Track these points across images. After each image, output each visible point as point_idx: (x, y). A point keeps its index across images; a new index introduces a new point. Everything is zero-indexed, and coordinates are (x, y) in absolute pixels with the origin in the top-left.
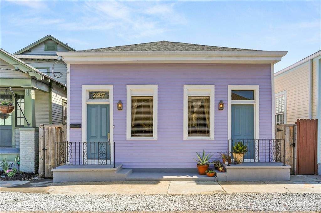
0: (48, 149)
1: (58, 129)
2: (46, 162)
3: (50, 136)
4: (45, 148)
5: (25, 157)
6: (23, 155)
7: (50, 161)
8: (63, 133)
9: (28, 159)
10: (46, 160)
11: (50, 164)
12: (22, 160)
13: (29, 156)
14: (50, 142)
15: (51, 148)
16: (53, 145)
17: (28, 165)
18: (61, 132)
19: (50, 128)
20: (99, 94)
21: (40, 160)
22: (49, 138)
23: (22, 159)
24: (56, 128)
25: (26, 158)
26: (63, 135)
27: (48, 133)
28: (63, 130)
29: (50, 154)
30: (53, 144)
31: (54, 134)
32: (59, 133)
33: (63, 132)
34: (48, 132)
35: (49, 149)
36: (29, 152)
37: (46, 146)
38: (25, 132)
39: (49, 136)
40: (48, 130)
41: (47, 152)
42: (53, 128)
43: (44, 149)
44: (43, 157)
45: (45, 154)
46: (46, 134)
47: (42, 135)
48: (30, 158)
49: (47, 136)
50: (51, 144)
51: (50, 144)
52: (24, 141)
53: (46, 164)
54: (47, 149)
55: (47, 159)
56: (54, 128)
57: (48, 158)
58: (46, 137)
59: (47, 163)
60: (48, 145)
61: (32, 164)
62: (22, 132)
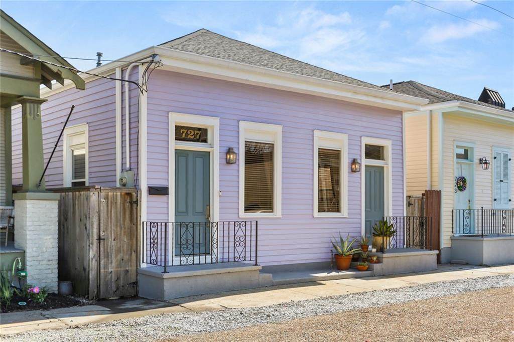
0: (108, 238)
1: (126, 196)
2: (102, 266)
3: (111, 212)
4: (102, 237)
5: (39, 258)
6: (35, 254)
7: (111, 263)
8: (135, 205)
9: (45, 262)
10: (102, 262)
11: (110, 270)
12: (31, 266)
13: (46, 255)
14: (111, 225)
15: (113, 235)
16: (115, 229)
17: (44, 276)
18: (131, 203)
19: (110, 194)
20: (191, 132)
21: (92, 261)
22: (109, 215)
23: (32, 263)
24: (123, 194)
25: (40, 261)
26: (135, 210)
27: (108, 206)
28: (135, 200)
29: (111, 248)
30: (117, 228)
31: (119, 206)
32: (128, 204)
33: (134, 202)
34: (108, 202)
35: (110, 237)
36: (46, 248)
37: (104, 232)
38: (38, 201)
39: (109, 211)
40: (107, 198)
41: (104, 244)
42: (116, 195)
43: (99, 239)
44: (96, 255)
45: (102, 249)
46: (103, 207)
47: (96, 209)
48: (49, 260)
49: (105, 211)
50: (113, 228)
51: (111, 227)
52: (36, 224)
53: (102, 270)
54: (104, 239)
55: (106, 259)
56: (119, 194)
57: (107, 256)
58: (104, 213)
59: (104, 268)
60: (107, 229)
61: (52, 273)
62: (32, 201)
